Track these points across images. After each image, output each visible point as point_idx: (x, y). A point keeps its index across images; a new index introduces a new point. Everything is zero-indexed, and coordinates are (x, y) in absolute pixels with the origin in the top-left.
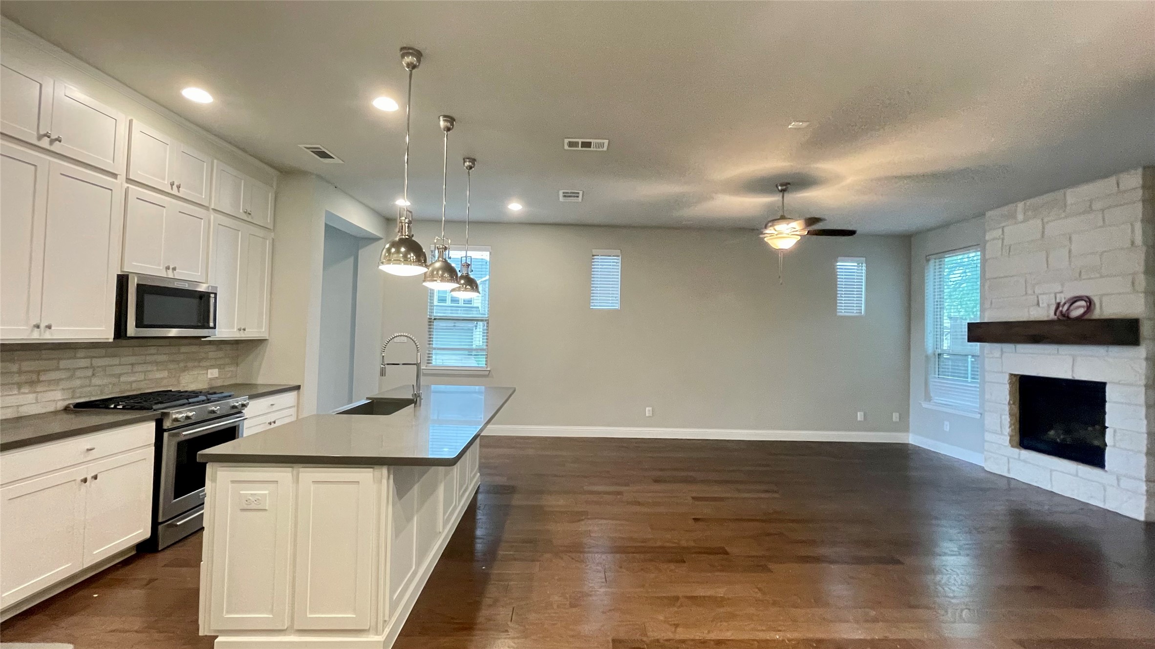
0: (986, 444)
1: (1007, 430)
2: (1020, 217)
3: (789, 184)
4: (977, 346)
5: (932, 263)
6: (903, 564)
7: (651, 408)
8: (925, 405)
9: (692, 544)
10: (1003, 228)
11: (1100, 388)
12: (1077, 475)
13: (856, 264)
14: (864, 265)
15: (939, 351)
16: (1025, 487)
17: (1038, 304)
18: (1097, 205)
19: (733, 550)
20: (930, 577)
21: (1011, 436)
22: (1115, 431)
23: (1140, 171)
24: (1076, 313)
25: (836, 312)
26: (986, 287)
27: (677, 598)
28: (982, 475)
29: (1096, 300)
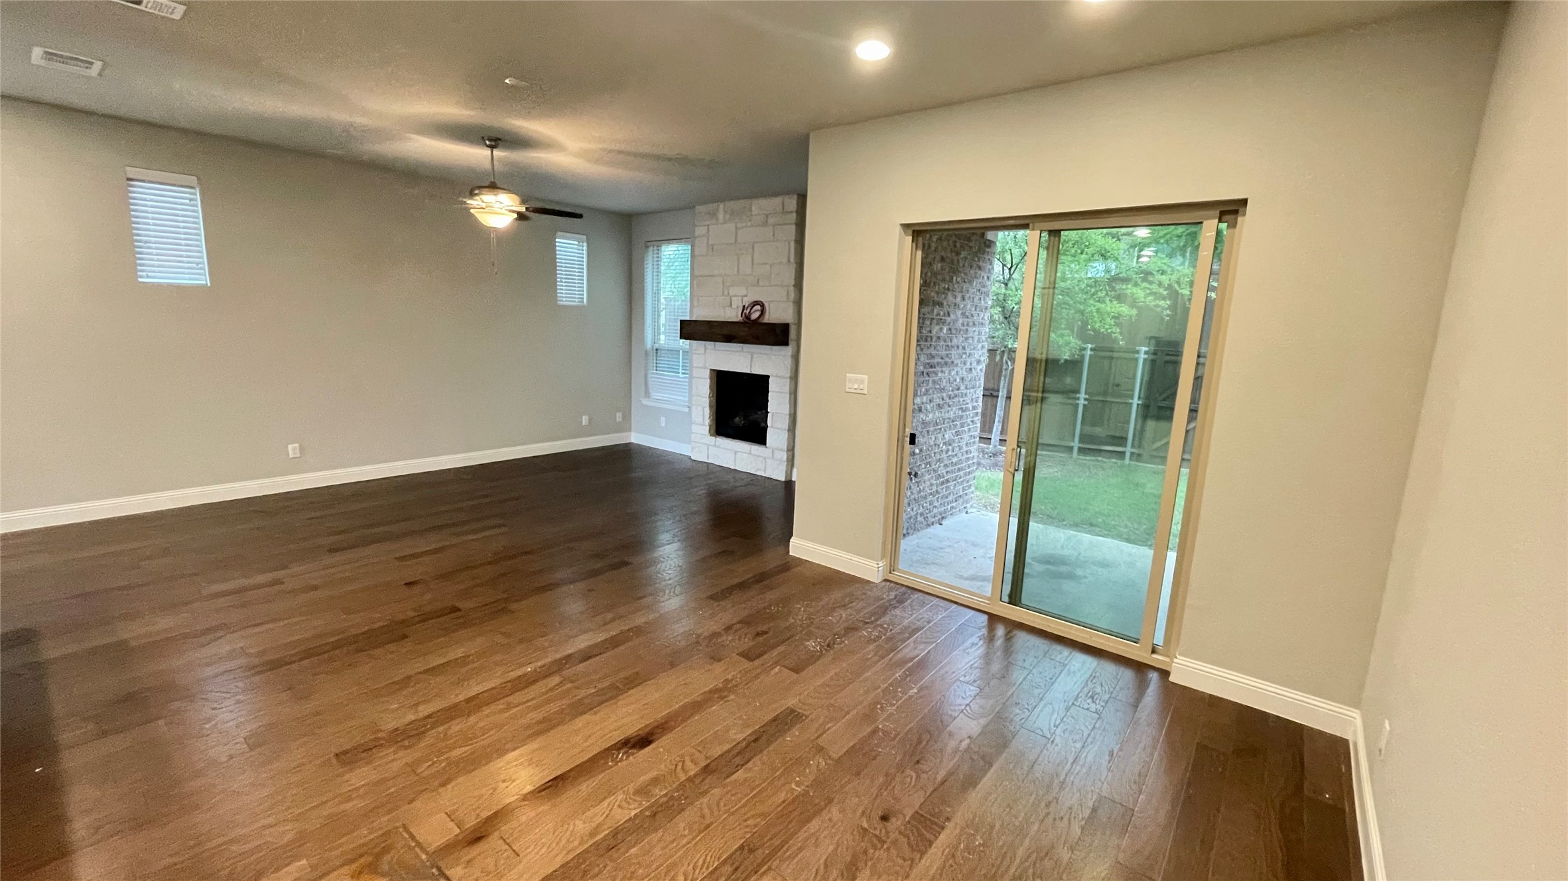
0: (693, 436)
1: (707, 421)
2: (721, 216)
3: (500, 139)
4: (685, 344)
5: (651, 249)
6: (630, 563)
7: (297, 445)
8: (645, 402)
9: (412, 614)
10: (708, 226)
11: (765, 379)
12: (750, 454)
13: (577, 243)
14: (585, 244)
15: (656, 346)
16: (718, 469)
17: (731, 306)
18: (771, 220)
19: (465, 605)
20: (652, 569)
21: (710, 426)
22: (773, 415)
23: (795, 197)
24: (755, 316)
25: (557, 301)
26: (695, 286)
27: (409, 678)
28: (689, 464)
29: (766, 305)
